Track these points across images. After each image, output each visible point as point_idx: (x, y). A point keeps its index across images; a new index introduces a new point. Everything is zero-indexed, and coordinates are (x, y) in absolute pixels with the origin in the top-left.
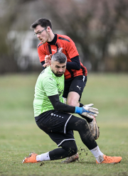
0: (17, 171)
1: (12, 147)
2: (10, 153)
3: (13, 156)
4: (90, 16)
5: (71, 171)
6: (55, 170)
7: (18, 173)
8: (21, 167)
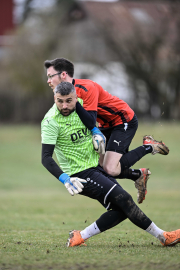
0: (59, 258)
1: (52, 225)
2: (50, 232)
3: (53, 237)
4: (158, 42)
5: (133, 258)
6: (111, 257)
7: (62, 261)
8: (65, 252)
